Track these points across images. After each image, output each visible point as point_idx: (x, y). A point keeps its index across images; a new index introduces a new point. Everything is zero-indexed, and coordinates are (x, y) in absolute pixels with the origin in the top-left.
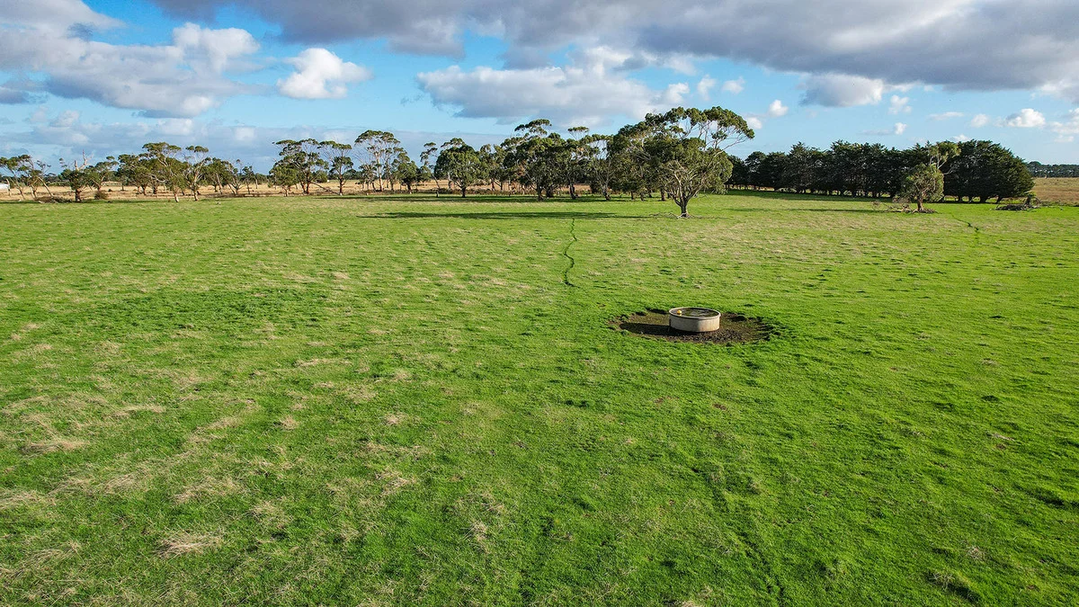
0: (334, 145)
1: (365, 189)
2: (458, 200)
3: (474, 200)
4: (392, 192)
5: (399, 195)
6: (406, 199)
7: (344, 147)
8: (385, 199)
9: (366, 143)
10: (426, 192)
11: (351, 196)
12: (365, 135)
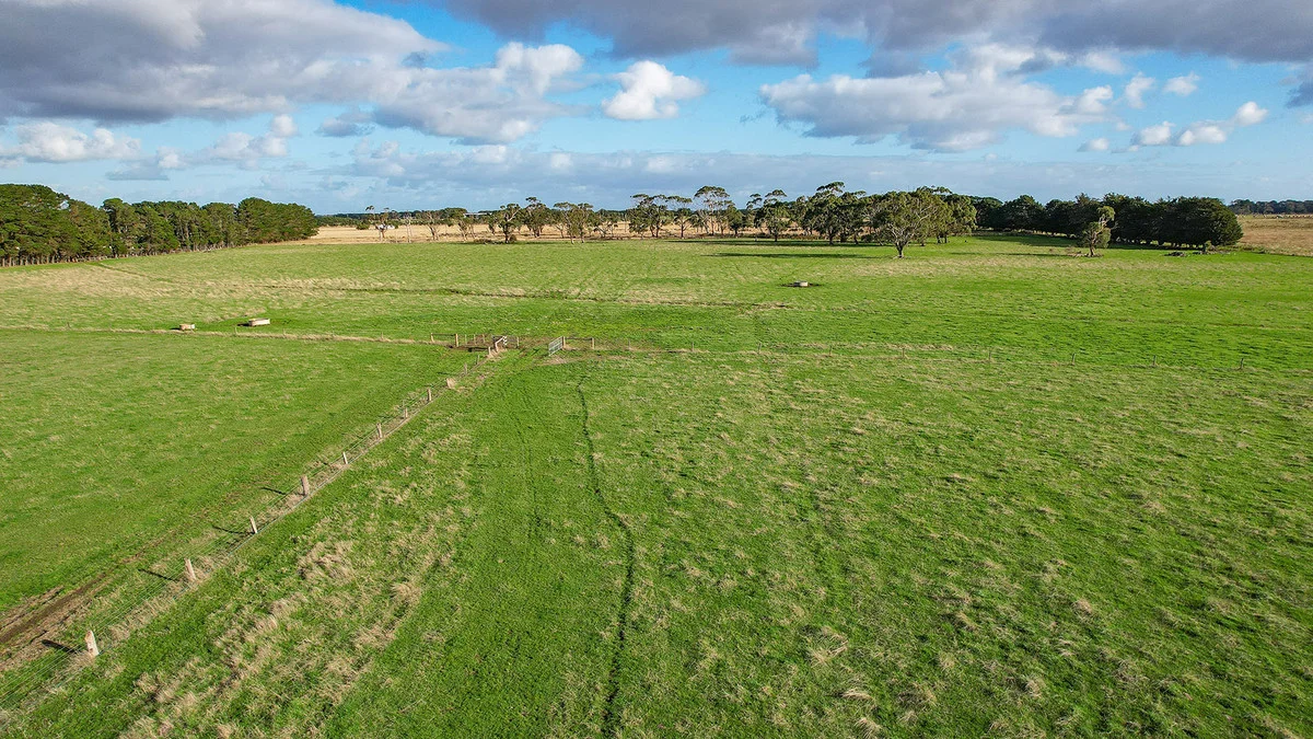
0: (679, 199)
1: (700, 233)
2: (772, 244)
3: (784, 244)
4: (722, 236)
5: (729, 239)
6: (731, 243)
7: (686, 201)
8: (717, 243)
9: (702, 196)
10: (750, 237)
11: (690, 240)
12: (702, 191)
